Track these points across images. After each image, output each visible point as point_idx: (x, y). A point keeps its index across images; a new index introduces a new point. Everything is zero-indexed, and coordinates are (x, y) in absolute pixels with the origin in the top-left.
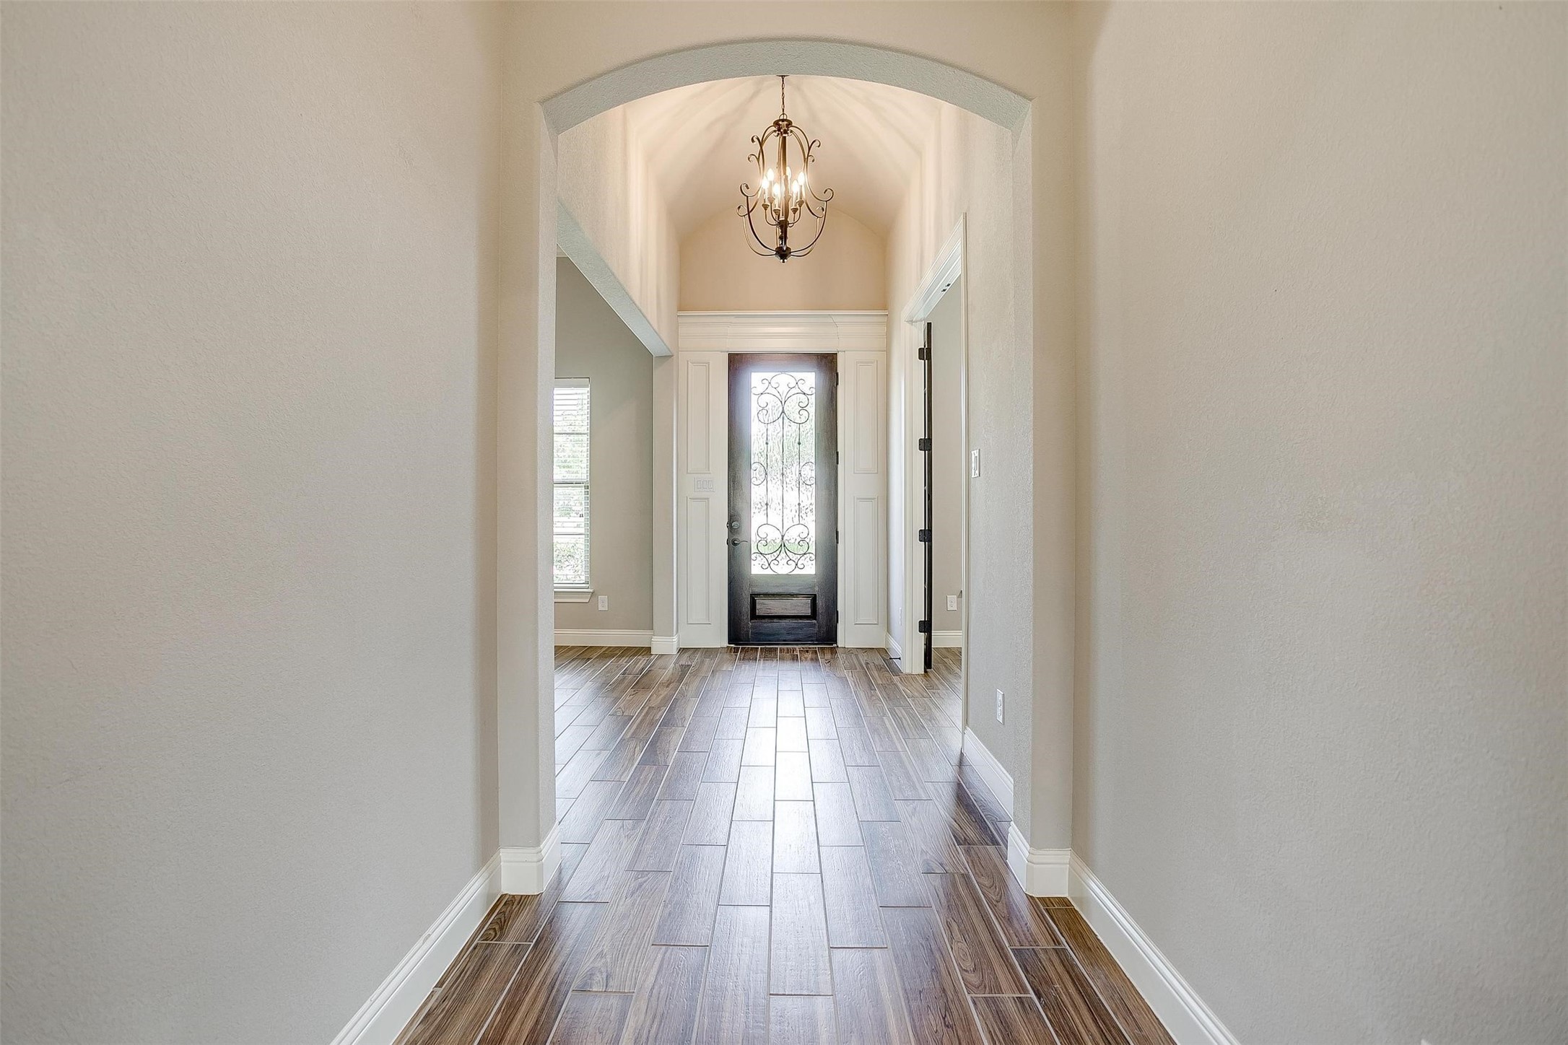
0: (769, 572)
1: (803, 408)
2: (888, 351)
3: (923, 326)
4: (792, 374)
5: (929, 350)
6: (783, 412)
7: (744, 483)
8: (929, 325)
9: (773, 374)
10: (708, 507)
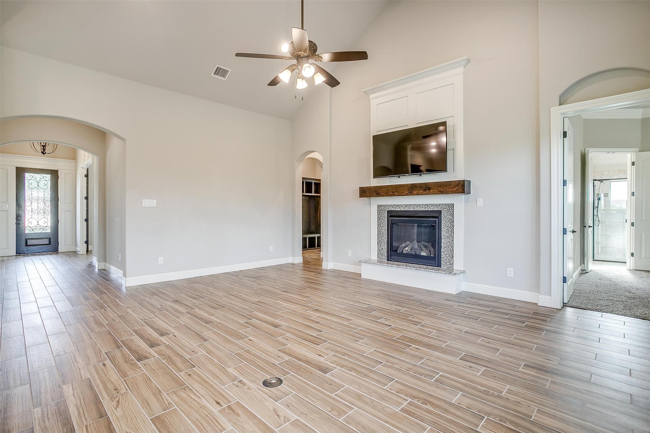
0: (32, 232)
1: (46, 185)
2: (76, 171)
3: (86, 169)
4: (41, 174)
5: (88, 175)
6: (38, 185)
7: (23, 206)
8: (88, 169)
9: (34, 174)
10: (8, 212)
